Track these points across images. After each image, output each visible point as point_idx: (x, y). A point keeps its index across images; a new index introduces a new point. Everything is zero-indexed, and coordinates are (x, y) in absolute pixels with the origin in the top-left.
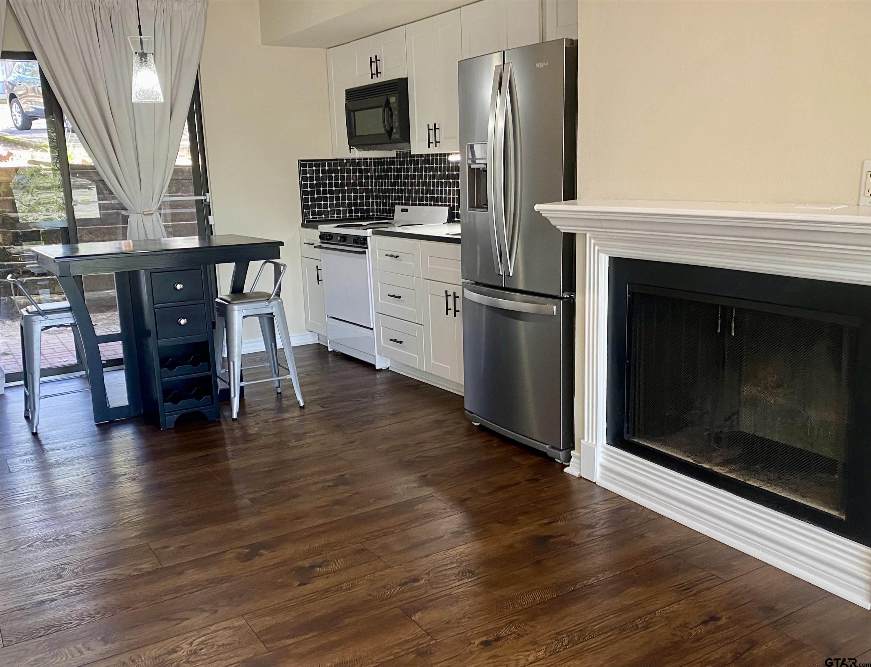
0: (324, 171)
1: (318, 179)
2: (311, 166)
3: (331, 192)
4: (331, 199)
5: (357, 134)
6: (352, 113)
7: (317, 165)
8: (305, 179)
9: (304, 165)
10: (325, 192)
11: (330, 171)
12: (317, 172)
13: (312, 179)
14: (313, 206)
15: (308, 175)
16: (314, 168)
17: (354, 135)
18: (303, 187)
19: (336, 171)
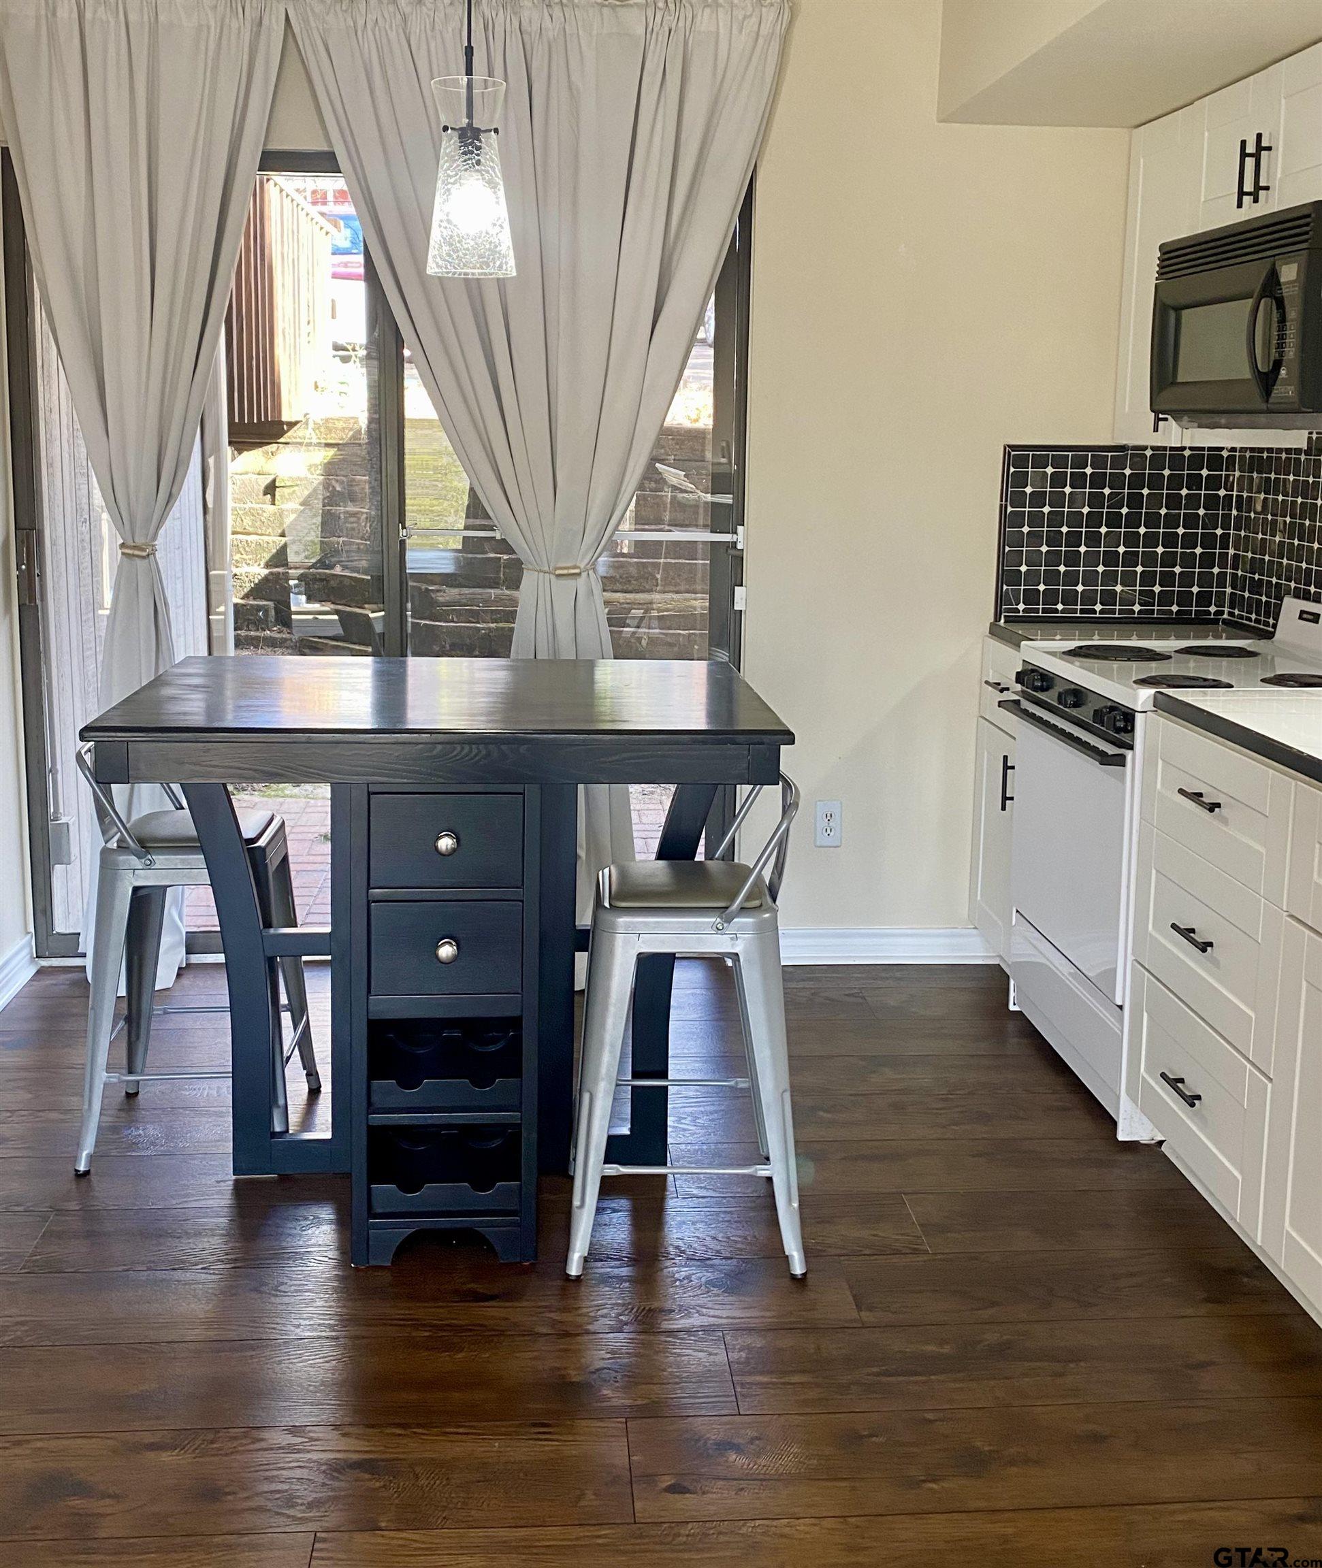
0: (1078, 480)
1: (1057, 500)
2: (1040, 463)
3: (1094, 539)
4: (1092, 559)
5: (1180, 379)
6: (1172, 315)
7: (1059, 462)
8: (1018, 499)
9: (1021, 462)
10: (1074, 539)
11: (1098, 481)
12: (1058, 480)
13: (1038, 500)
14: (1032, 577)
15: (1029, 490)
16: (1050, 470)
17: (1171, 380)
18: (1008, 521)
19: (1117, 481)
